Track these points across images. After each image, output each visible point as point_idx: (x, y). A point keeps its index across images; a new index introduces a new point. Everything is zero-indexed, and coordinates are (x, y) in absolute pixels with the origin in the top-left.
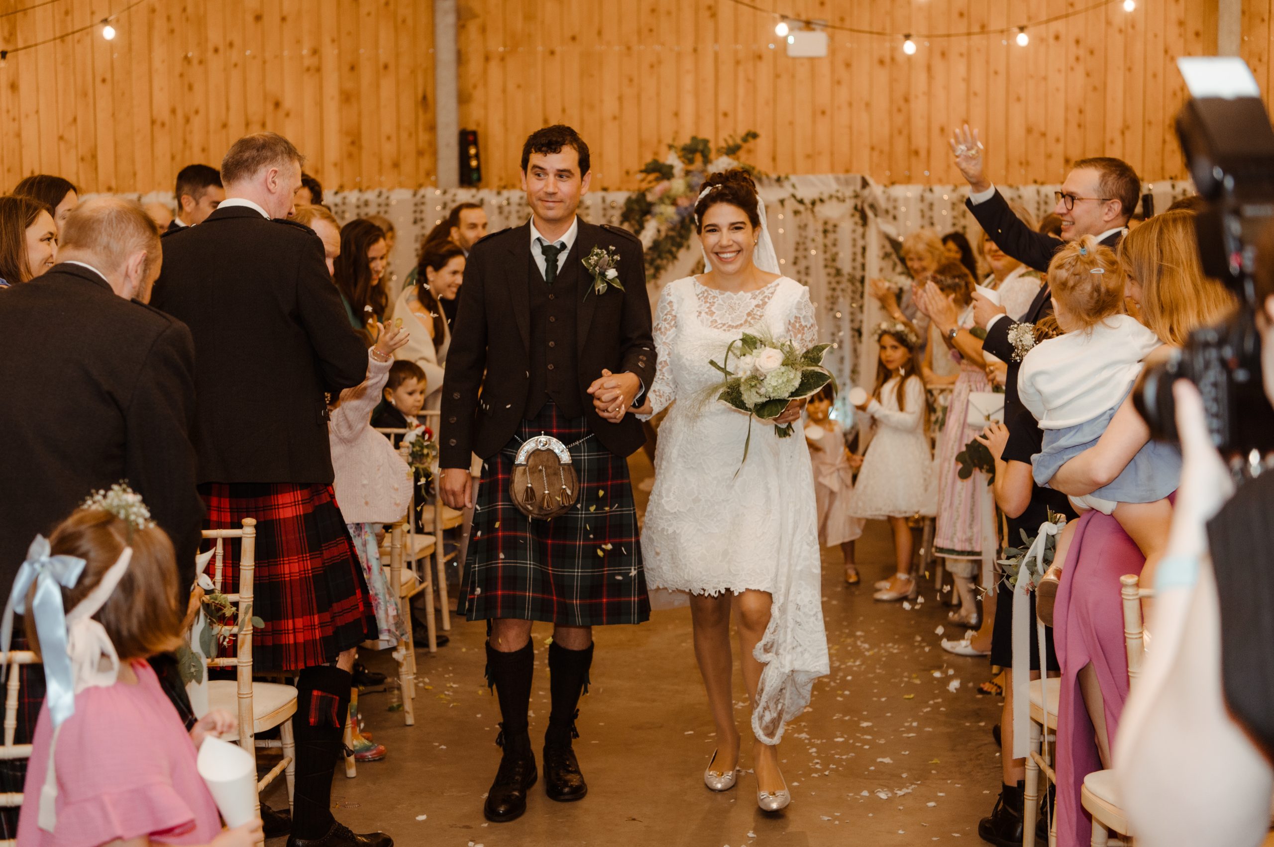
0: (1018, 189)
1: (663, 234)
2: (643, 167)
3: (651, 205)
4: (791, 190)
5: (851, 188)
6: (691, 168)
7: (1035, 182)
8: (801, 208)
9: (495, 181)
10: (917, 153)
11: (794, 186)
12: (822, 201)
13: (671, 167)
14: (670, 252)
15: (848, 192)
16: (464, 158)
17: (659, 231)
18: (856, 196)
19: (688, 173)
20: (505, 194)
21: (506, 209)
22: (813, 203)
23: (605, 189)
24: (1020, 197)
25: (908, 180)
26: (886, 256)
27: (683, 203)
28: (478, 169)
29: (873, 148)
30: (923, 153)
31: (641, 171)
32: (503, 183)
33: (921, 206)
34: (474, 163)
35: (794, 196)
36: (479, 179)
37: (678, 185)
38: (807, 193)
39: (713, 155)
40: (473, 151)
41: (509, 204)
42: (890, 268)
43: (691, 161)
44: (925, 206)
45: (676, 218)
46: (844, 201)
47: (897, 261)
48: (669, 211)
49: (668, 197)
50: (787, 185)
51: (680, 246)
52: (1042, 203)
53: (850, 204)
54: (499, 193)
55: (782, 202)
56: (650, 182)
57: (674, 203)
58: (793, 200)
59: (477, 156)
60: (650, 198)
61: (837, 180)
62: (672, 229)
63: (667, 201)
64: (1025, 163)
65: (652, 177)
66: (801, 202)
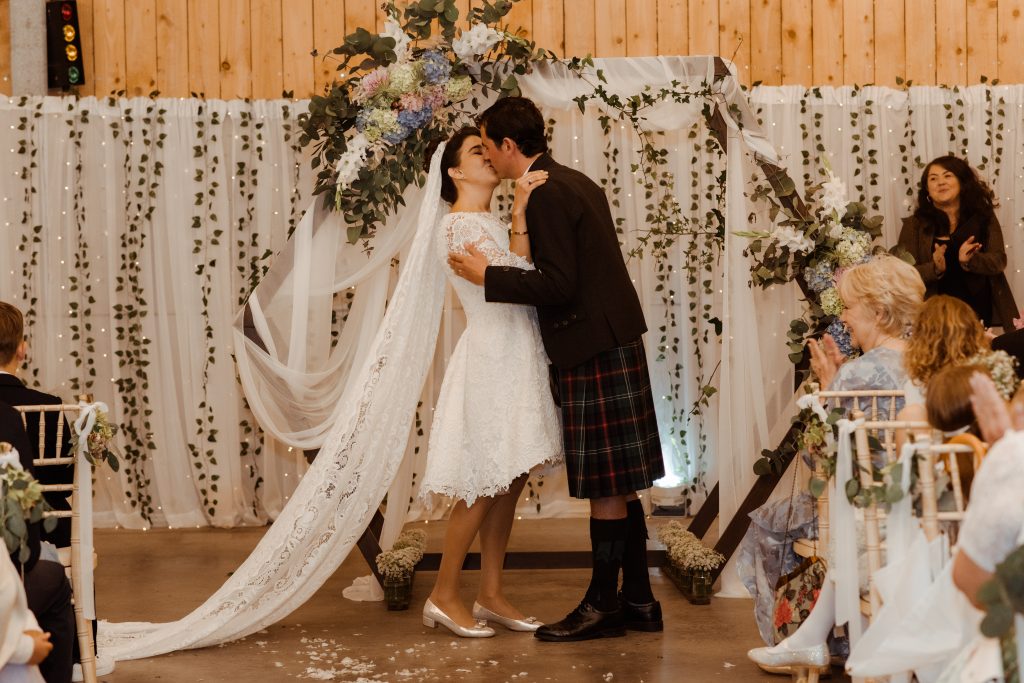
0: (956, 90)
1: (377, 159)
2: (341, 43)
3: (357, 108)
4: (597, 82)
5: (700, 79)
6: (422, 45)
7: (984, 79)
8: (613, 113)
9: (107, 83)
10: (792, 34)
11: (599, 74)
12: (648, 100)
13: (390, 42)
14: (391, 191)
15: (695, 86)
16: (55, 45)
17: (370, 154)
18: (707, 92)
19: (418, 53)
20: (123, 103)
21: (126, 127)
22: (634, 105)
23: (287, 95)
24: (960, 103)
25: (781, 78)
26: (760, 192)
27: (412, 104)
28: (79, 62)
29: (721, 28)
30: (803, 36)
31: (338, 51)
32: (121, 87)
33: (801, 119)
34: (72, 54)
35: (601, 92)
36: (81, 80)
37: (401, 74)
38: (624, 88)
39: (460, 22)
40: (70, 34)
41: (129, 120)
42: (767, 214)
43: (424, 32)
44: (808, 119)
45: (399, 130)
46: (686, 100)
47: (777, 201)
48: (388, 118)
49: (385, 95)
50: (589, 73)
51: (407, 181)
52: (995, 112)
53: (697, 104)
54: (112, 103)
55: (581, 102)
56: (354, 70)
57: (395, 105)
58: (599, 99)
59: (77, 42)
60: (355, 96)
61: (674, 64)
62: (393, 150)
63: (383, 103)
64: (965, 51)
65: (359, 59)
66: (614, 101)
